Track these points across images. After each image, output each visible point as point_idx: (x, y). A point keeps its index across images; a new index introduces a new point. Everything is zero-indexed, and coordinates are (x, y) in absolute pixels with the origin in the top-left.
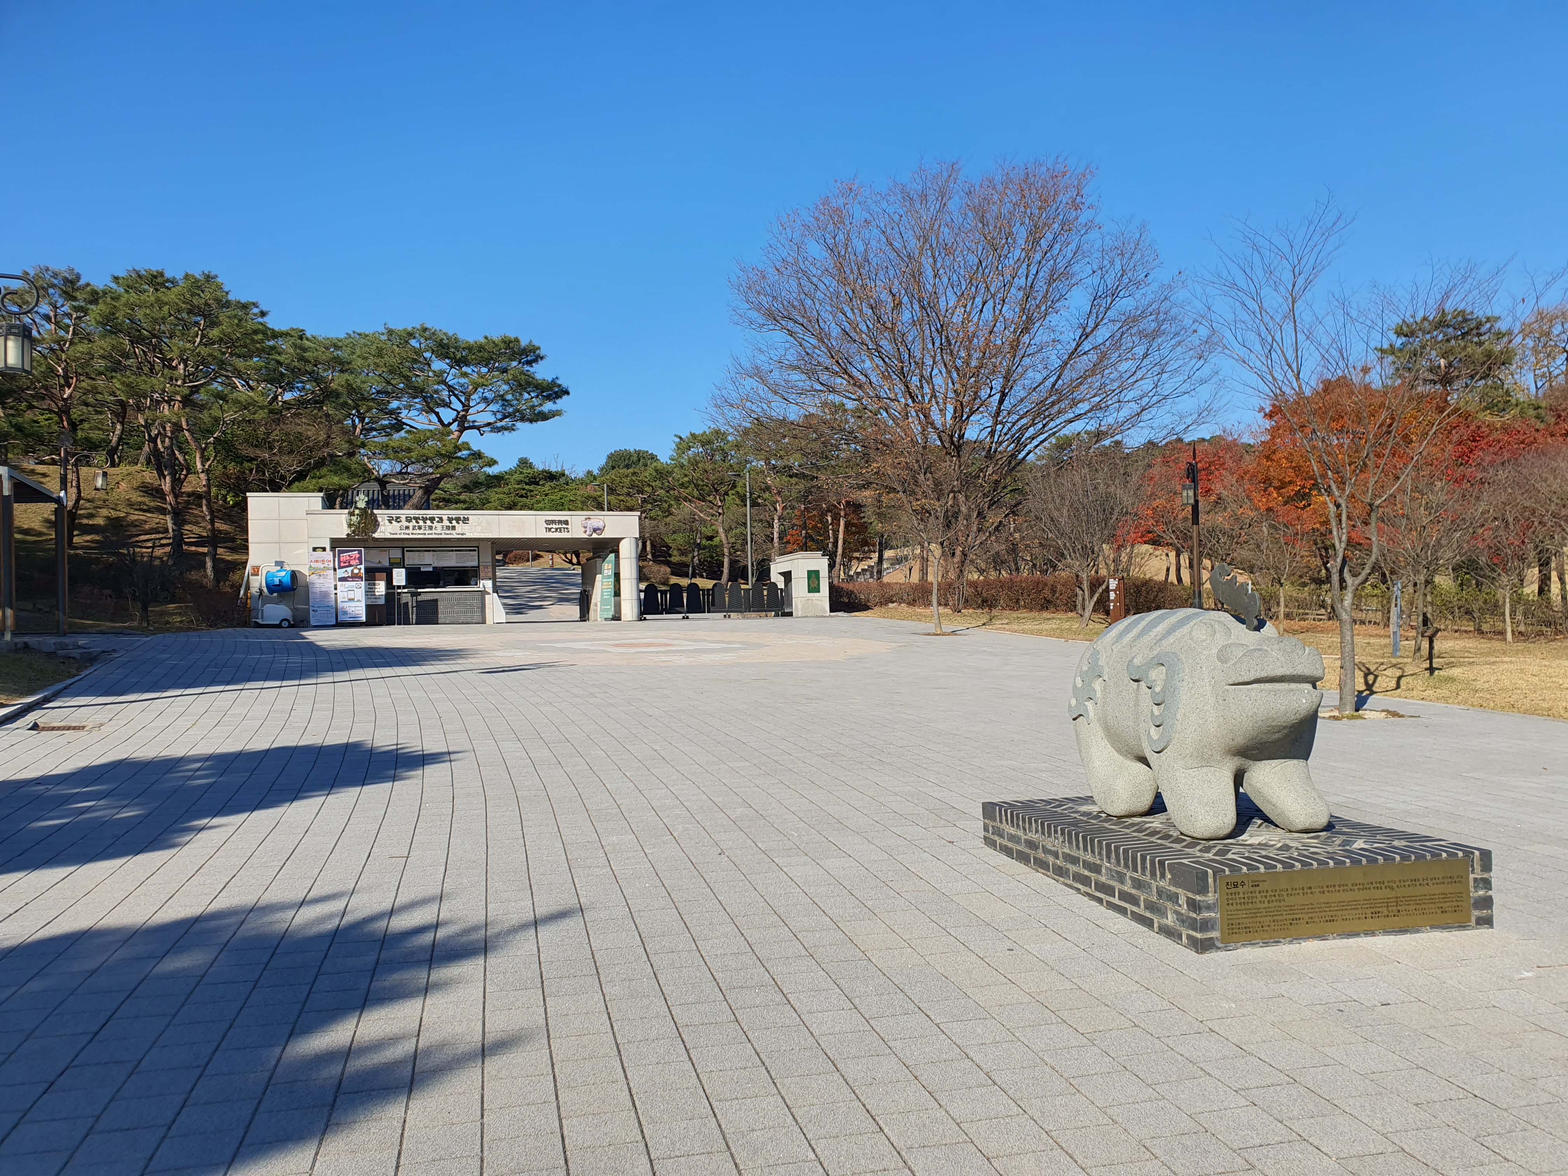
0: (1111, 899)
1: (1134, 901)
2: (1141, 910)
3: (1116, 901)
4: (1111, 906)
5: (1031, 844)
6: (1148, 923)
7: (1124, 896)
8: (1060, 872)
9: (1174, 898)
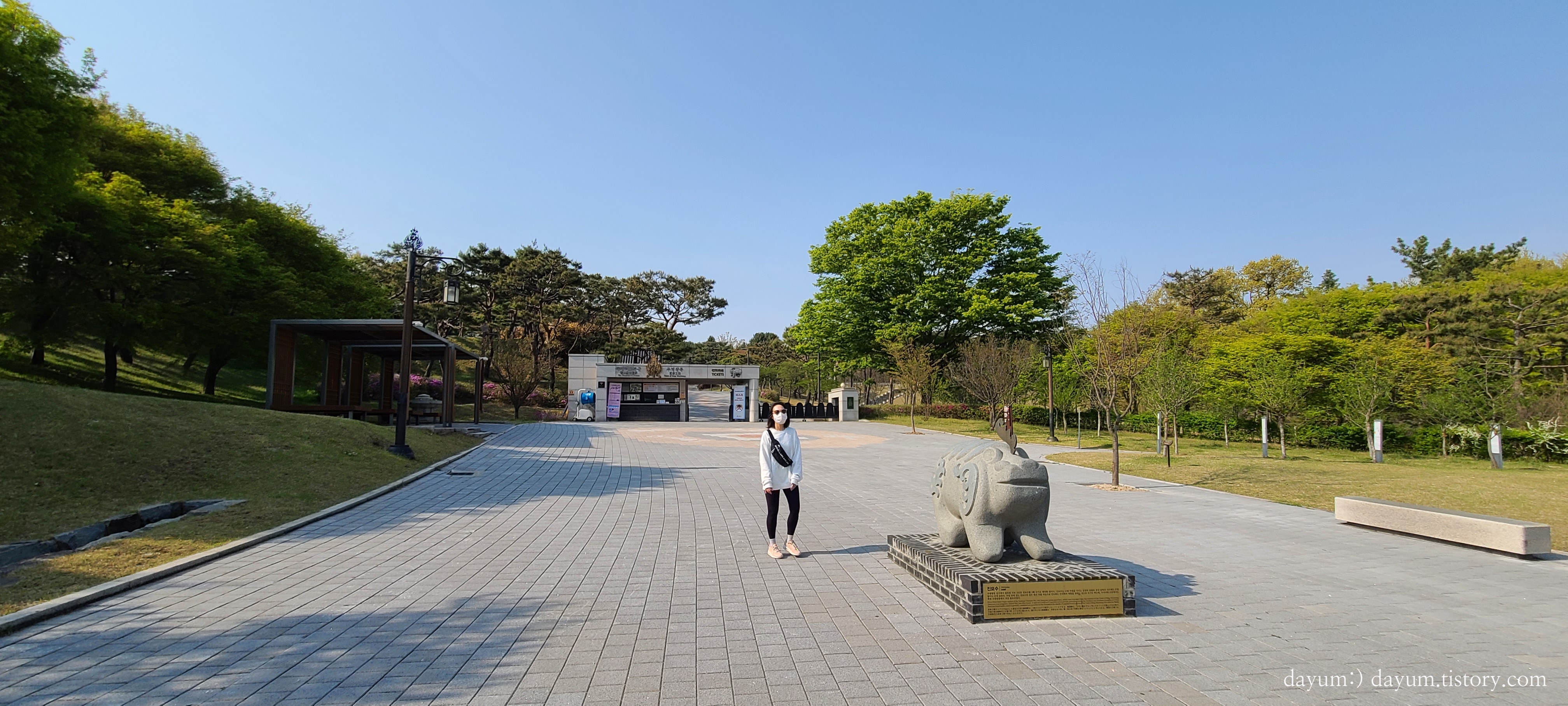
0: (938, 591)
1: (946, 593)
2: (950, 598)
3: (940, 592)
4: (938, 594)
5: (907, 559)
6: (952, 605)
7: (943, 590)
8: (918, 575)
9: (962, 593)
